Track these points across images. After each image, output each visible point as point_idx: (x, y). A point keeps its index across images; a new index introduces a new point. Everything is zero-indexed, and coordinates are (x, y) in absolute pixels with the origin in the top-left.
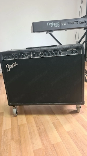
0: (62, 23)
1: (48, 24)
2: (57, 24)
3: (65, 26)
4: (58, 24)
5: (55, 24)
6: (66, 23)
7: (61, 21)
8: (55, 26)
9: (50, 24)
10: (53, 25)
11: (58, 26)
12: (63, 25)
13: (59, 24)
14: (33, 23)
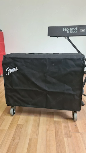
1: (64, 29)
2: (74, 29)
3: (83, 32)
4: (76, 29)
5: (72, 29)
7: (80, 27)
9: (66, 30)
10: (70, 31)
11: (75, 32)
13: (77, 30)
14: (49, 28)
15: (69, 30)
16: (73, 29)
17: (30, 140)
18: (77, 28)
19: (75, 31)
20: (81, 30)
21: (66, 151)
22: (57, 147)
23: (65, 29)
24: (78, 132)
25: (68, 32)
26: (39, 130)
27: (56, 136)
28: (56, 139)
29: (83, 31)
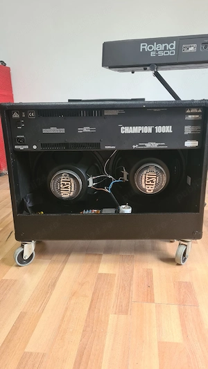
0: (184, 46)
1: (142, 47)
2: (168, 47)
3: (191, 53)
4: (172, 46)
5: (162, 47)
6: (195, 45)
8: (161, 54)
9: (147, 48)
10: (157, 51)
11: (169, 53)
12: (186, 51)
13: (174, 48)
14: (105, 45)
15: (154, 47)
16: (165, 47)
17: (21, 317)
18: (174, 44)
19: (169, 50)
20: (185, 49)
21: (104, 346)
22: (83, 336)
23: (145, 47)
24: (152, 301)
25: (152, 54)
26: (51, 294)
27: (89, 309)
28: (88, 315)
29: (190, 49)
